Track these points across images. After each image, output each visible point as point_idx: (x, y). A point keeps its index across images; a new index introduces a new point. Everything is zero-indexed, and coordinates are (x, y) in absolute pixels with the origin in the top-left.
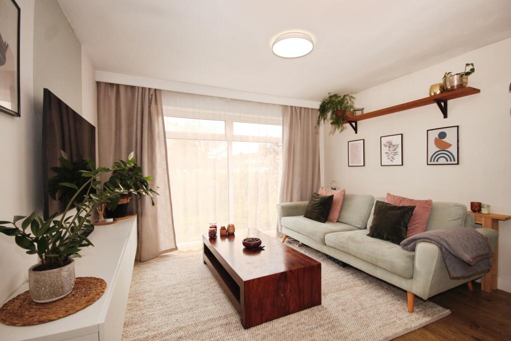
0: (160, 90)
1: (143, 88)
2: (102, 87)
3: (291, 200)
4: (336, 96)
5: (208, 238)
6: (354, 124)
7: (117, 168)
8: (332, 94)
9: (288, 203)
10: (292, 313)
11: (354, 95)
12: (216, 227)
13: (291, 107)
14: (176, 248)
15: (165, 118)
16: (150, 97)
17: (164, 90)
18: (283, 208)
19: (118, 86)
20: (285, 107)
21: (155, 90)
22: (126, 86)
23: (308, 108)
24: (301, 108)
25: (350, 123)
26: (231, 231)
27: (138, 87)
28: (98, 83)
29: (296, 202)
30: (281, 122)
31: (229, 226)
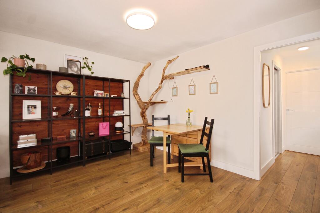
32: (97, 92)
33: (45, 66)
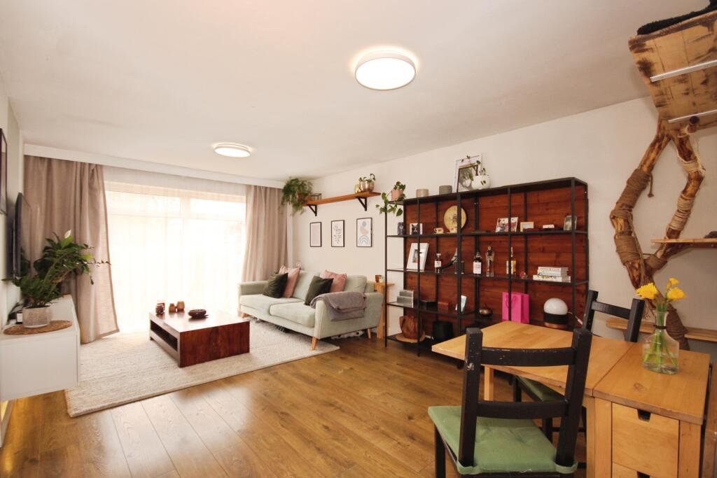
0: (101, 166)
1: (81, 163)
2: (31, 161)
3: (254, 280)
4: (296, 180)
5: (155, 314)
6: (314, 208)
7: (48, 244)
8: (292, 178)
9: (251, 282)
10: (223, 357)
11: (312, 181)
12: (164, 304)
13: (255, 187)
14: (118, 330)
15: (107, 192)
16: (91, 172)
17: (106, 166)
18: (242, 287)
19: (50, 160)
20: (249, 187)
21: (97, 165)
22: (60, 161)
23: (275, 189)
24: (266, 188)
25: (310, 206)
26: (181, 307)
27: (77, 162)
28: (27, 158)
29: (258, 281)
30: (245, 200)
31: (179, 303)
32: (503, 222)
33: (427, 191)
